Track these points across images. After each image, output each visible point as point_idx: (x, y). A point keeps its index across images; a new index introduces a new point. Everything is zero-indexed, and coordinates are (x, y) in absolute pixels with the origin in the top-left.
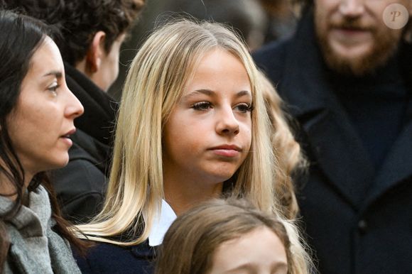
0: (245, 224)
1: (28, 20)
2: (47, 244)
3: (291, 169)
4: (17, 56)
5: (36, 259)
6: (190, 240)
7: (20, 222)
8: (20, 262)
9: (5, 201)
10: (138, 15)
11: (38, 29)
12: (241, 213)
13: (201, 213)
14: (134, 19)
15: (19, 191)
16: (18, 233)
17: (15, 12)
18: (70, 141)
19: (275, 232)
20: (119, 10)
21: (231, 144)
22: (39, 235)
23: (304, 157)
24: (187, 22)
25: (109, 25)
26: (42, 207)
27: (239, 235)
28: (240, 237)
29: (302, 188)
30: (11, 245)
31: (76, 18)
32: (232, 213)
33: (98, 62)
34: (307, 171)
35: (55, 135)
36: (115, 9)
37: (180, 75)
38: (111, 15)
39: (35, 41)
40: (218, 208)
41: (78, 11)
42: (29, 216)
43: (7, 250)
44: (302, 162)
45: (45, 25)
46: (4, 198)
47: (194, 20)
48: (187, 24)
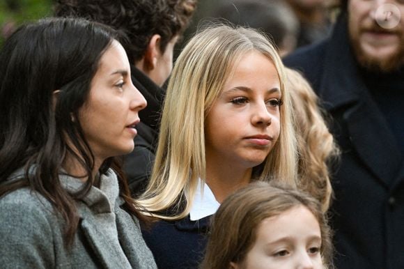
0: (284, 203)
1: (97, 26)
2: (115, 219)
3: (325, 156)
4: (88, 57)
5: (105, 232)
6: (237, 217)
7: (90, 200)
8: (88, 234)
9: (76, 181)
10: (188, 20)
11: (107, 34)
12: (281, 194)
13: (247, 193)
14: (185, 23)
15: (90, 174)
16: (88, 209)
17: (87, 19)
18: (135, 131)
19: (311, 210)
20: (172, 16)
21: (263, 134)
22: (108, 211)
23: (337, 146)
24: (225, 27)
25: (164, 29)
26: (111, 188)
27: (278, 212)
28: (279, 214)
29: (336, 173)
30: (81, 220)
31: (135, 24)
32: (273, 194)
33: (155, 61)
34: (340, 159)
35: (121, 125)
36: (169, 15)
37: (221, 73)
38: (165, 20)
39: (104, 44)
40: (262, 189)
41: (136, 18)
42: (98, 194)
43: (77, 224)
44: (336, 151)
45: (114, 30)
46: (77, 179)
47: (230, 25)
48: (225, 29)
